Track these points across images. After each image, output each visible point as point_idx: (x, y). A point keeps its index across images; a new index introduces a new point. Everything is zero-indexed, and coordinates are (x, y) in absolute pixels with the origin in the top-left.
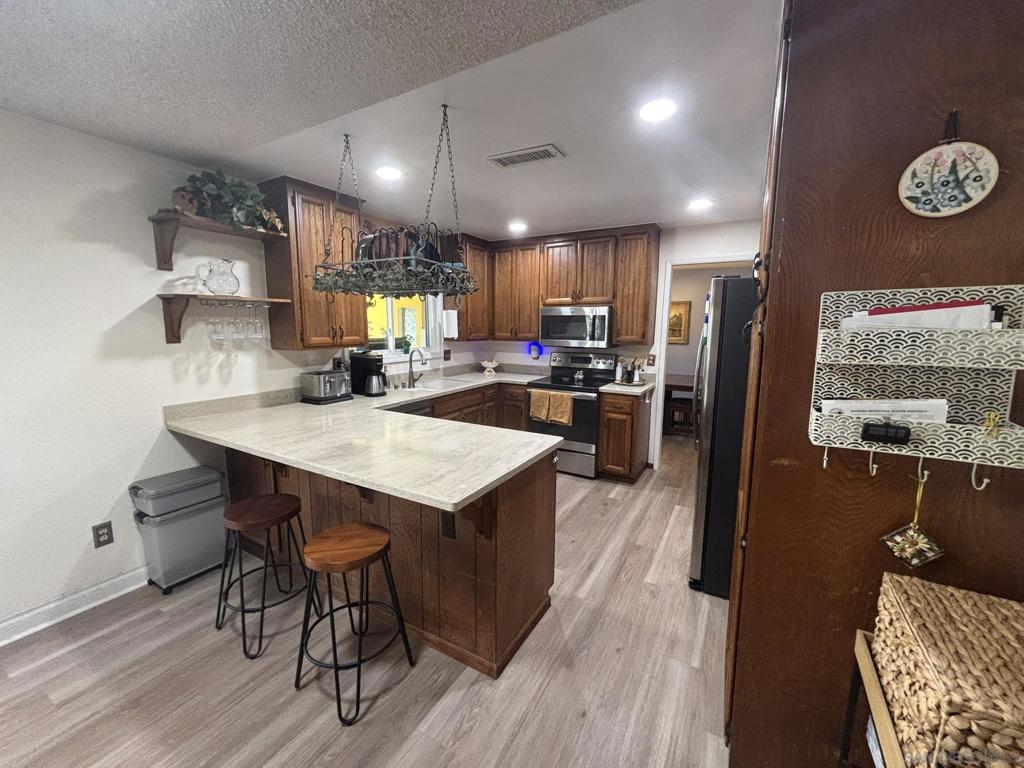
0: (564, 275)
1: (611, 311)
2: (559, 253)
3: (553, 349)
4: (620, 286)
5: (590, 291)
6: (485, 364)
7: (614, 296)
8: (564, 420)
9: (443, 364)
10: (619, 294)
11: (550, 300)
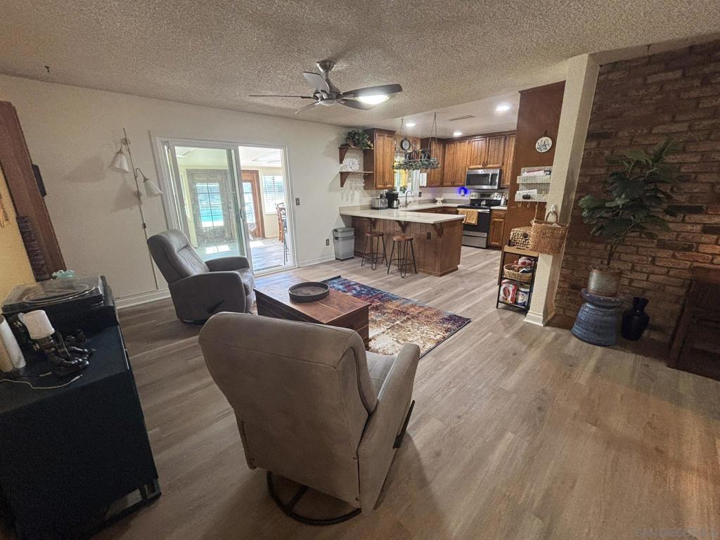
0: (479, 154)
1: (501, 172)
2: (478, 144)
3: (472, 190)
4: (506, 159)
5: (492, 162)
6: (437, 199)
7: (503, 164)
8: (473, 222)
9: (418, 199)
10: (505, 163)
11: (471, 167)
